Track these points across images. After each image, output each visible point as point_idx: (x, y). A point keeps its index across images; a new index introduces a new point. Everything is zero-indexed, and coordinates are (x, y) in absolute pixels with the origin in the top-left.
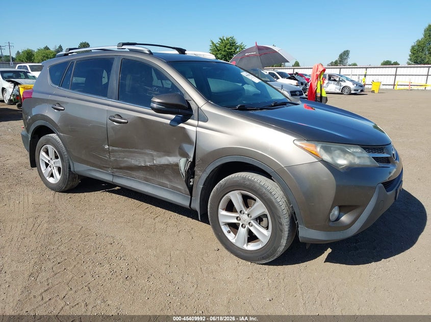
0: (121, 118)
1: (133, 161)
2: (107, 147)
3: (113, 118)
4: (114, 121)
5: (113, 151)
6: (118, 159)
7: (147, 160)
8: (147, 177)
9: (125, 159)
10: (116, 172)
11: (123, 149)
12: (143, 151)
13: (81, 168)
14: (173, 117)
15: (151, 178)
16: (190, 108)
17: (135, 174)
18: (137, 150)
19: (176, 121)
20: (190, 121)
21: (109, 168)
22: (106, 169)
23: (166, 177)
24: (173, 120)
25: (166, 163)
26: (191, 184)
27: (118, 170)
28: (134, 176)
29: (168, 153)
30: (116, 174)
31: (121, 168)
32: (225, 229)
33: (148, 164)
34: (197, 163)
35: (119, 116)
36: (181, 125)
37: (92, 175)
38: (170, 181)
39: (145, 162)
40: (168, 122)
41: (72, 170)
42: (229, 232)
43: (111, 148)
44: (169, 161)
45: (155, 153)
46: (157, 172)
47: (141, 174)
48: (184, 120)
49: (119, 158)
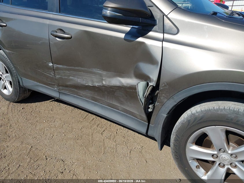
0: (64, 32)
1: (79, 80)
2: (51, 64)
3: (55, 33)
4: (56, 36)
5: (58, 69)
6: (63, 77)
7: (95, 80)
8: (95, 97)
9: (71, 77)
10: (62, 89)
11: (68, 67)
12: (90, 70)
13: (30, 84)
14: (128, 28)
15: (99, 98)
16: (151, 17)
17: (82, 92)
18: (83, 69)
19: (132, 35)
20: (151, 34)
21: (54, 85)
22: (52, 86)
23: (117, 99)
24: (128, 34)
25: (118, 84)
26: (150, 110)
27: (65, 88)
28: (81, 95)
29: (121, 73)
30: (63, 91)
31: (67, 86)
32: (194, 164)
33: (97, 84)
34: (161, 88)
35: (62, 30)
36: (140, 39)
37: (40, 90)
38: (121, 103)
39: (93, 82)
40: (122, 36)
41: (21, 84)
42: (197, 167)
43: (55, 66)
44: (122, 83)
45: (104, 73)
46: (106, 93)
47: (88, 93)
48: (143, 33)
49: (65, 76)
